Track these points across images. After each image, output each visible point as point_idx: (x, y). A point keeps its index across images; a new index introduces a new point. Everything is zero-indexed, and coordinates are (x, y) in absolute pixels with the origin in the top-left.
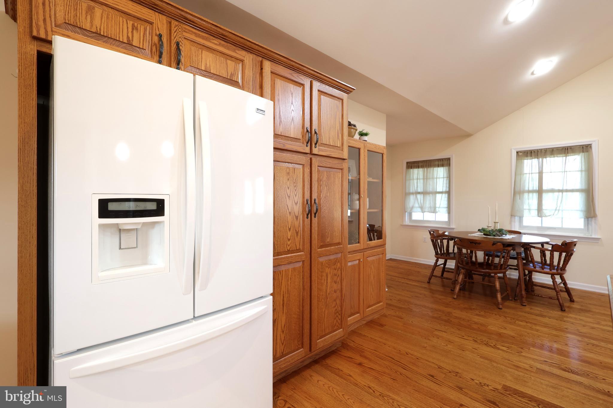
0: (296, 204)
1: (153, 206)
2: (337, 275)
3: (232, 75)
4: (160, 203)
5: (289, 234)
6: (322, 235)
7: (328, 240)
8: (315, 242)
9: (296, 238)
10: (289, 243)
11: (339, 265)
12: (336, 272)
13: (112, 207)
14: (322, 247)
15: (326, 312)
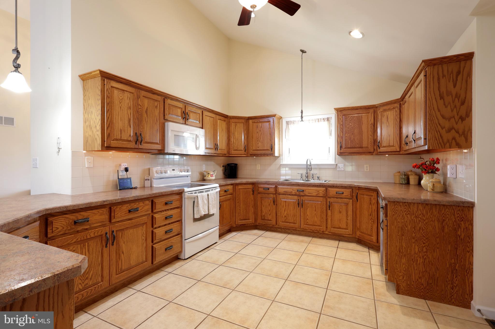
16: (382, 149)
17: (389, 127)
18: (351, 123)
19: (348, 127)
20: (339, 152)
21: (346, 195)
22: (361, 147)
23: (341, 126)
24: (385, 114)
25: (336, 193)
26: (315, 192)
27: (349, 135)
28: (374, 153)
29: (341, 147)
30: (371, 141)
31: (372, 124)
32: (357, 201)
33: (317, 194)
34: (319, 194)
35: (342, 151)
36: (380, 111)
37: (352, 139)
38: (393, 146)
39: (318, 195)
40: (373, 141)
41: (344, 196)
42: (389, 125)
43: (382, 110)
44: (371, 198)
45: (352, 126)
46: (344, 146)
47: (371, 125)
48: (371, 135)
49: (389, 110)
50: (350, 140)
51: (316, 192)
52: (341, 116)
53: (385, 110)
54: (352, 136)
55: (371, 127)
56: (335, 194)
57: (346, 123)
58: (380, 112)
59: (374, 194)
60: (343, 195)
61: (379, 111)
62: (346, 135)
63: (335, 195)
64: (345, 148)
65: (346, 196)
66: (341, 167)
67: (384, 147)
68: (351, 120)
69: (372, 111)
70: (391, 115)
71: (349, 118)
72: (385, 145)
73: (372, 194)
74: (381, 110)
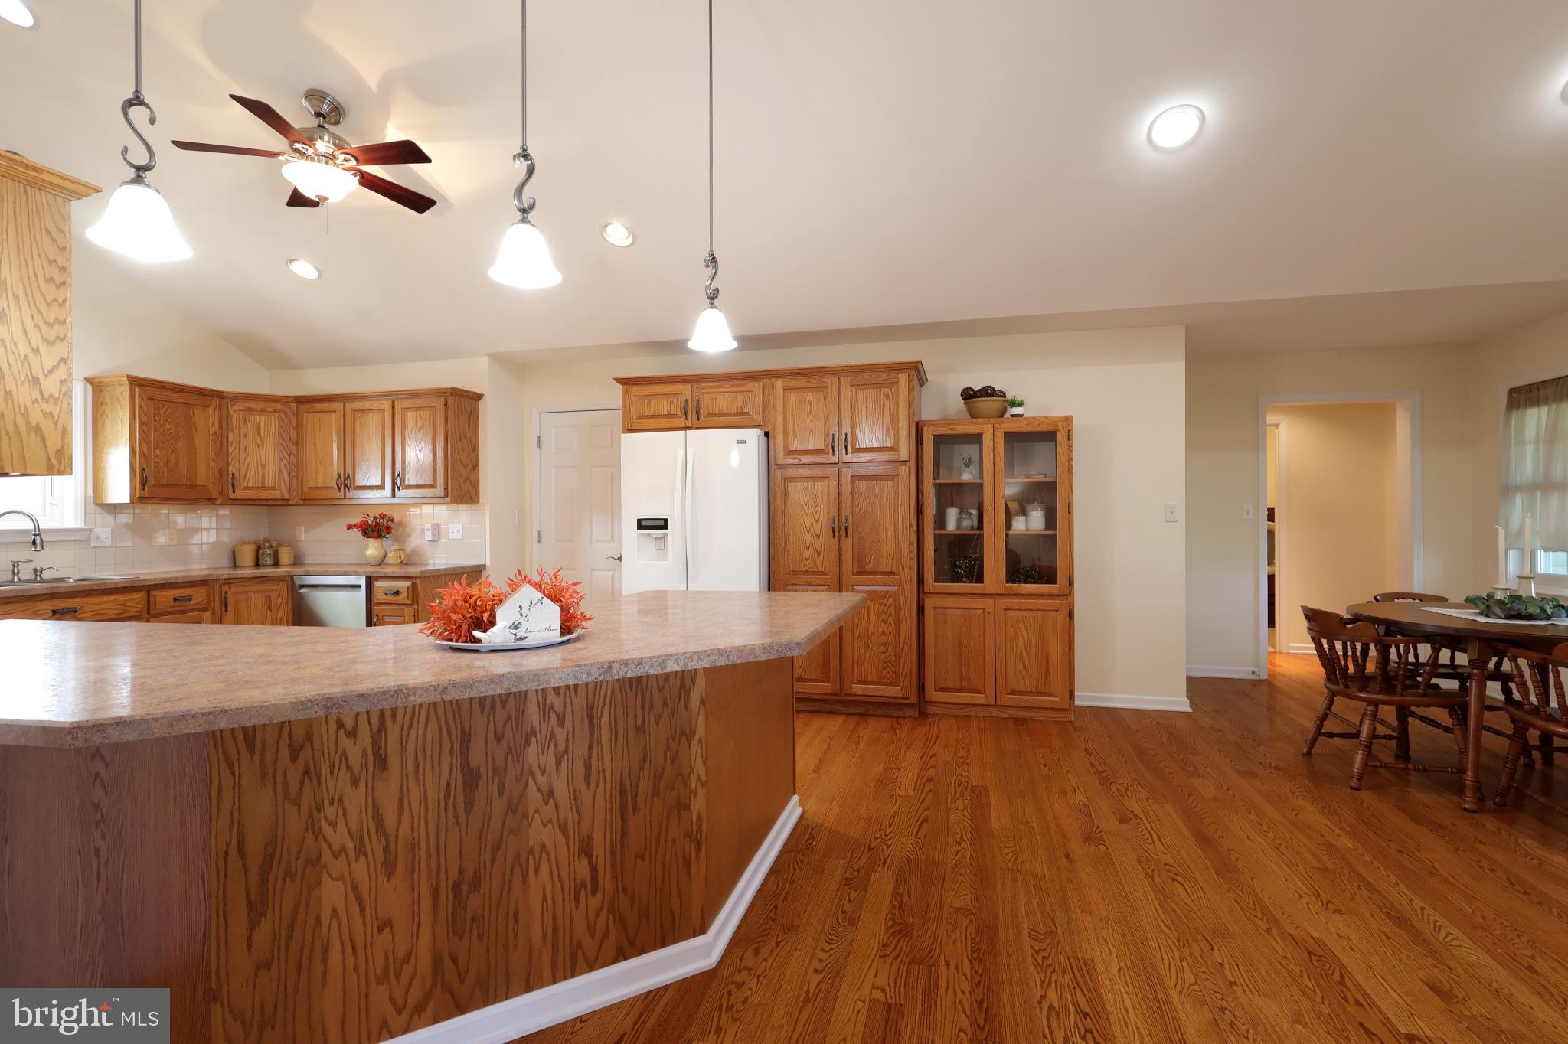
0: (817, 521)
1: (662, 523)
2: (888, 613)
3: (742, 408)
4: (666, 520)
5: (808, 554)
6: (860, 559)
7: (870, 566)
8: (848, 566)
9: (817, 558)
10: (807, 563)
11: (891, 601)
12: (883, 608)
13: (644, 523)
14: (859, 573)
15: (868, 655)
16: (240, 494)
17: (263, 447)
18: (170, 423)
19: (161, 431)
20: (137, 495)
21: (198, 601)
22: (193, 486)
23: (145, 428)
24: (254, 419)
25: (175, 599)
26: (116, 609)
27: (163, 452)
28: (218, 502)
29: (144, 483)
30: (212, 474)
31: (215, 433)
32: (226, 611)
33: (120, 614)
34: (127, 611)
35: (146, 493)
36: (235, 408)
37: (171, 464)
38: (273, 488)
39: (123, 616)
40: (217, 473)
41: (193, 605)
42: (262, 443)
43: (242, 408)
44: (269, 597)
45: (171, 431)
46: (151, 481)
47: (213, 435)
48: (213, 460)
49: (263, 411)
50: (167, 467)
51: (119, 607)
52: (142, 398)
53: (249, 410)
54: (172, 456)
55: (212, 440)
56: (172, 604)
57: (156, 420)
58: (235, 411)
59: (280, 586)
60: (192, 602)
61: (232, 407)
62: (158, 452)
63: (171, 607)
64: (154, 486)
65: (197, 604)
66: (103, 537)
67: (247, 488)
68: (168, 416)
69: (215, 402)
70: (269, 425)
71: (164, 410)
72: (250, 485)
73: (275, 587)
74: (239, 406)
